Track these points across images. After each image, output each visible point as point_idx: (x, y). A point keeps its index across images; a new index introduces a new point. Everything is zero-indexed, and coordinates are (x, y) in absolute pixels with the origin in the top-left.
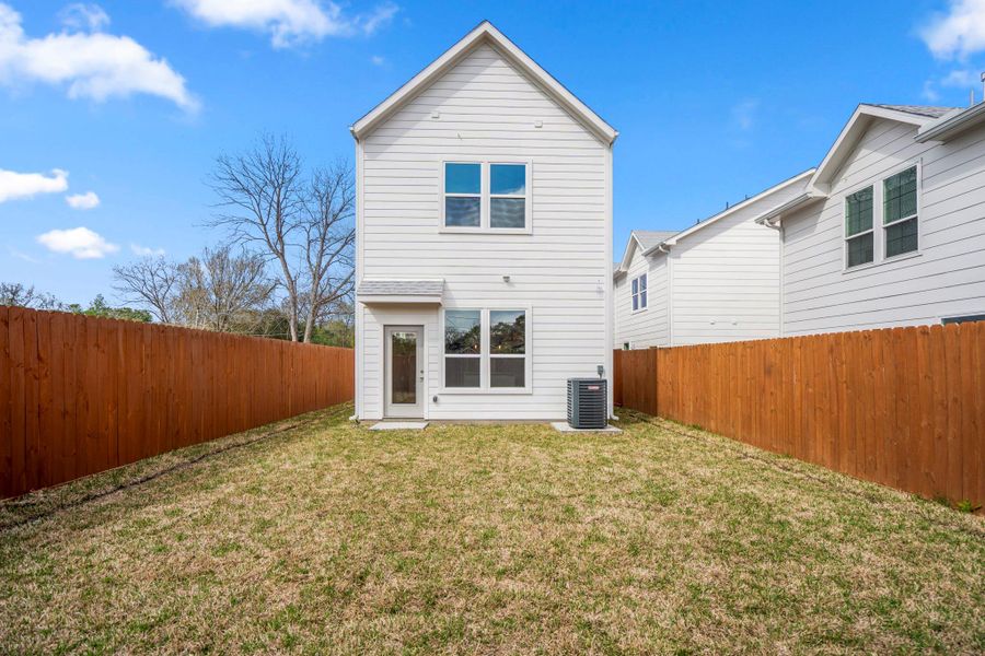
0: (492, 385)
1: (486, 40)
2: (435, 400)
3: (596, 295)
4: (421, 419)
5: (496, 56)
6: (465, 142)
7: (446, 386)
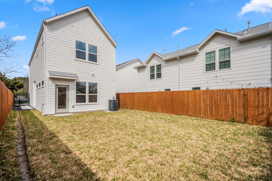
0: (89, 102)
1: (87, 10)
2: (73, 107)
3: (113, 81)
4: (68, 113)
5: (89, 15)
6: (81, 36)
7: (76, 103)
